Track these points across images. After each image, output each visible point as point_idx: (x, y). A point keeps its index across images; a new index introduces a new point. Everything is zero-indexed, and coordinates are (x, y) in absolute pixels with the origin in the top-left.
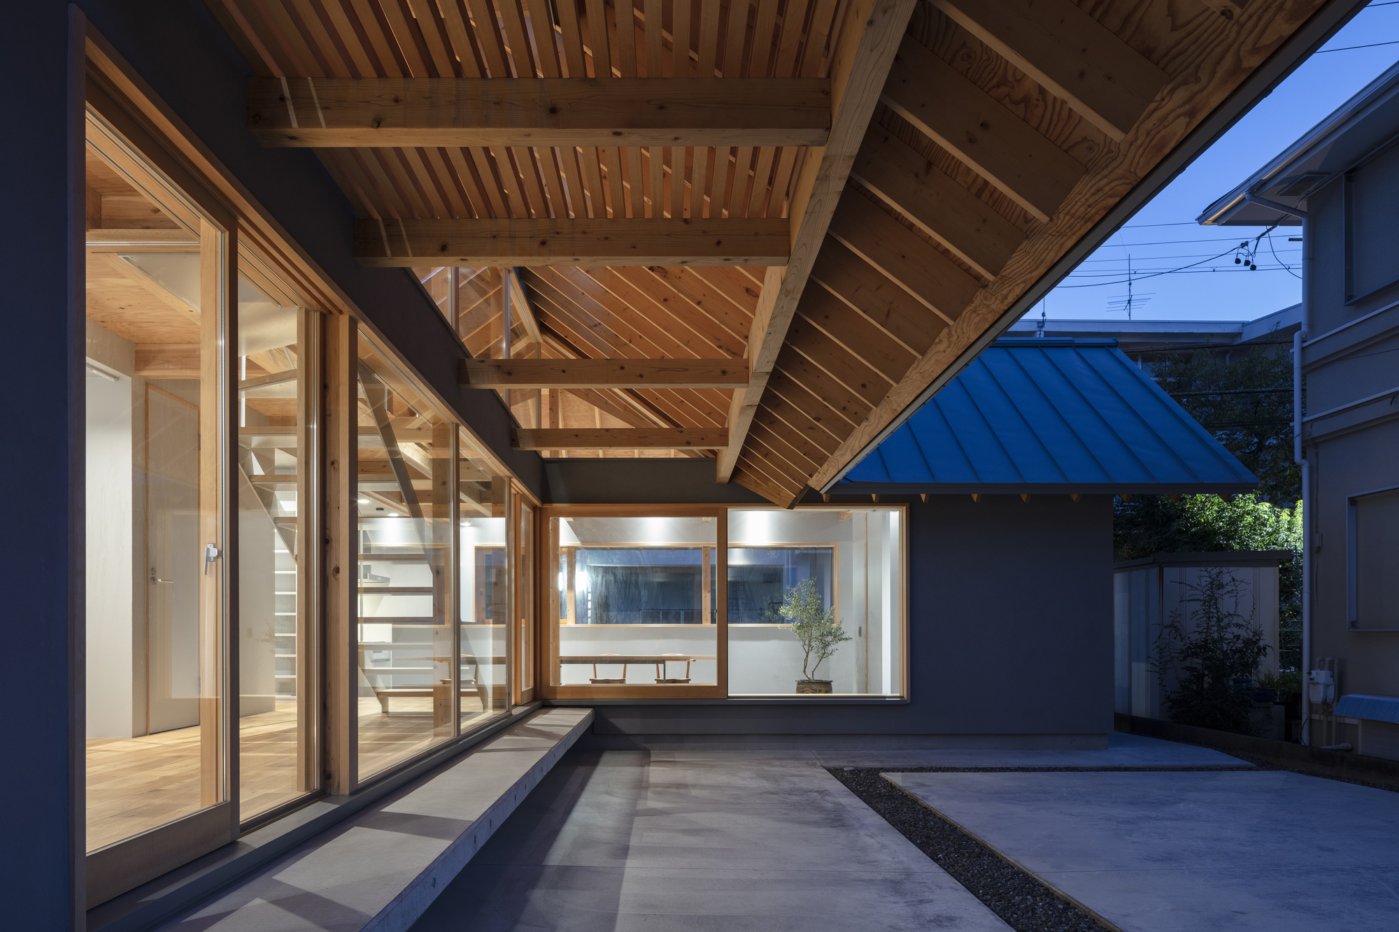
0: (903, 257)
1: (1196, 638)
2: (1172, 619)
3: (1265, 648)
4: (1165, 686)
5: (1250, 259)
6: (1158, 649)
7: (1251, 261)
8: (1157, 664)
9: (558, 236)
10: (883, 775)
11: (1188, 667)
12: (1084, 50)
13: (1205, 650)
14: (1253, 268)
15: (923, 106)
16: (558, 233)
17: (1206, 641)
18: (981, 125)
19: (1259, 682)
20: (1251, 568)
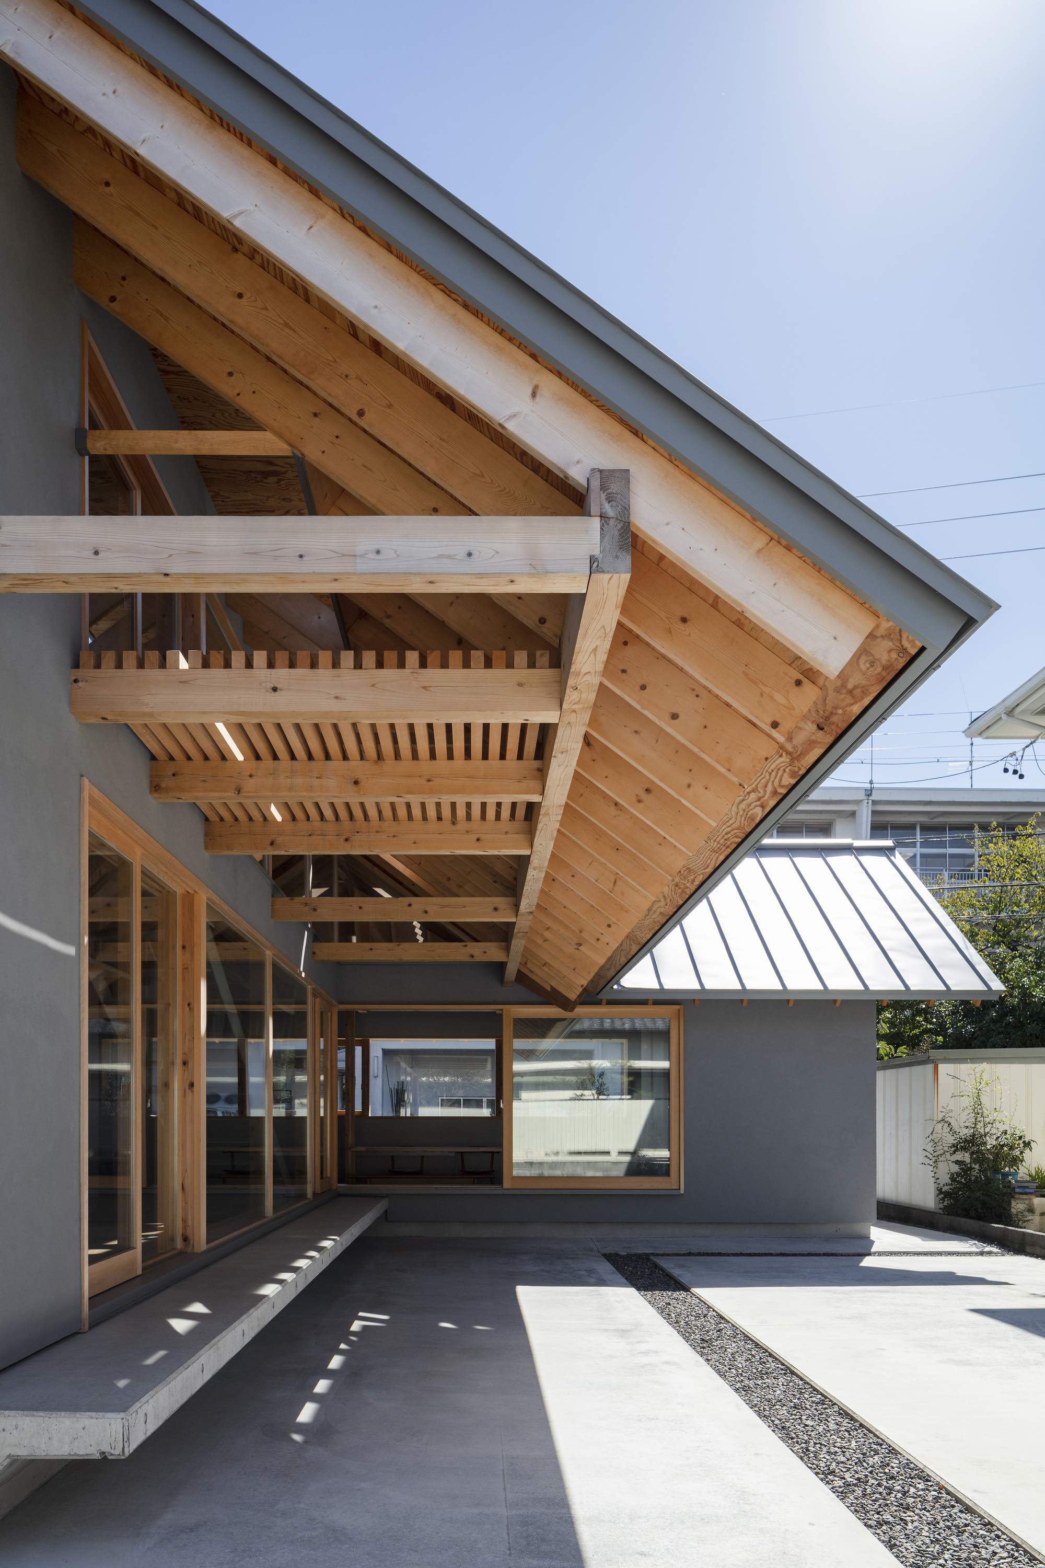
0: (617, 849)
1: (965, 1133)
2: (944, 1114)
3: (1029, 1143)
4: (938, 1179)
5: (1018, 768)
6: (932, 1143)
7: (1019, 770)
8: (931, 1157)
9: (358, 834)
10: (652, 1257)
11: (957, 1161)
12: (690, 770)
13: (973, 1145)
14: (1021, 777)
15: (606, 777)
16: (358, 832)
17: (974, 1135)
18: (646, 790)
19: (1030, 1176)
20: (1024, 1065)
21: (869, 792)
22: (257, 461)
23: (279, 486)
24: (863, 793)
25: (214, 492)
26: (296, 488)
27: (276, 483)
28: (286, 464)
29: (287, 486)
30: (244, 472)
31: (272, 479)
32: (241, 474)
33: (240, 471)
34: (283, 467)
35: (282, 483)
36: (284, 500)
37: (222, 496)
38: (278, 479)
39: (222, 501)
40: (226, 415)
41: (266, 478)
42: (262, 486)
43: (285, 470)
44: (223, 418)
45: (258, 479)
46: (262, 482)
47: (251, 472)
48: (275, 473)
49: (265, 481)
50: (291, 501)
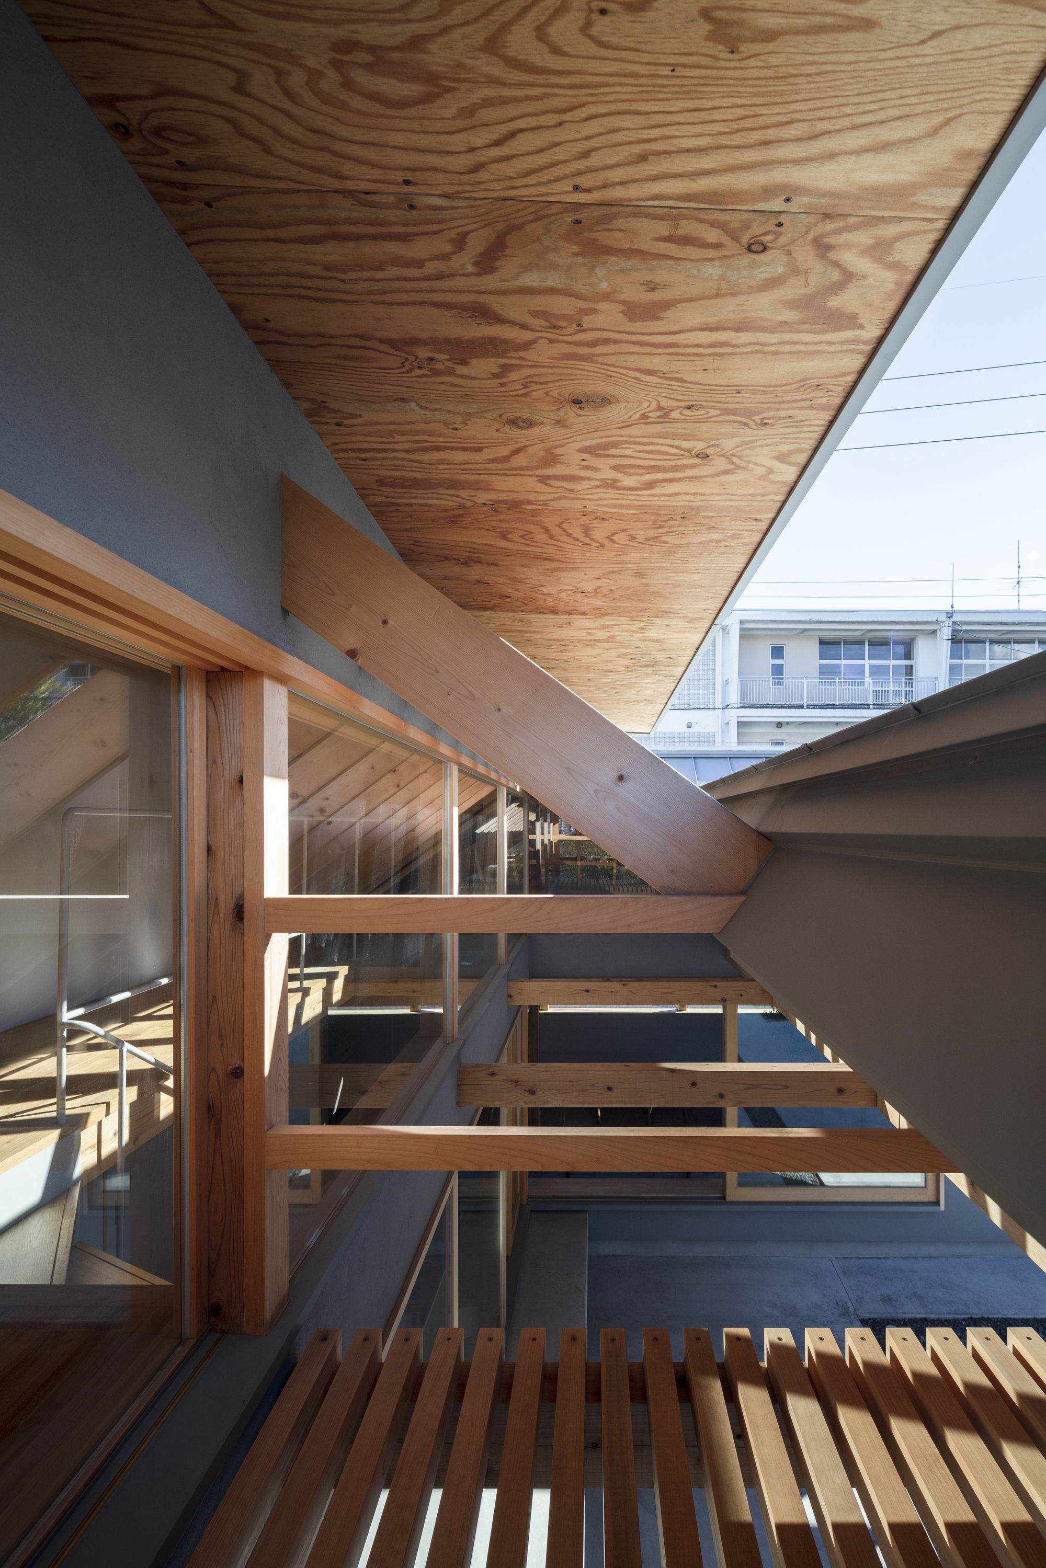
21: (950, 615)
22: (437, 305)
23: (502, 385)
24: (945, 614)
25: (308, 400)
26: (554, 393)
27: (496, 376)
28: (535, 314)
29: (525, 386)
30: (391, 343)
31: (482, 367)
32: (385, 347)
33: (382, 341)
34: (524, 327)
35: (513, 376)
36: (514, 422)
37: (335, 411)
38: (502, 366)
39: (338, 425)
40: (296, 79)
41: (464, 363)
42: (452, 385)
43: (528, 336)
44: (286, 104)
45: (439, 366)
46: (451, 372)
47: (415, 342)
48: (493, 347)
49: (461, 370)
50: (531, 424)
